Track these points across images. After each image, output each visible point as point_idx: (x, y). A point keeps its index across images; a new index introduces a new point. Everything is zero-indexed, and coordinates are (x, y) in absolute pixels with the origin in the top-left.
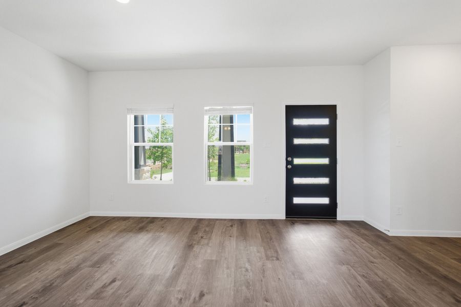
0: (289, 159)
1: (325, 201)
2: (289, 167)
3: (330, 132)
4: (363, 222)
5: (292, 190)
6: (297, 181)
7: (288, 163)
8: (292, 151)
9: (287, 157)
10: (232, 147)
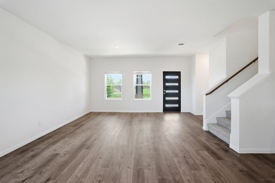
0: (164, 91)
1: (177, 105)
2: (164, 93)
3: (179, 81)
4: (190, 113)
5: (165, 102)
6: (167, 98)
7: (164, 92)
8: (165, 88)
9: (163, 90)
10: (142, 87)
